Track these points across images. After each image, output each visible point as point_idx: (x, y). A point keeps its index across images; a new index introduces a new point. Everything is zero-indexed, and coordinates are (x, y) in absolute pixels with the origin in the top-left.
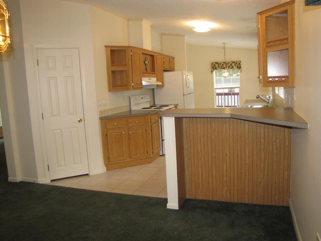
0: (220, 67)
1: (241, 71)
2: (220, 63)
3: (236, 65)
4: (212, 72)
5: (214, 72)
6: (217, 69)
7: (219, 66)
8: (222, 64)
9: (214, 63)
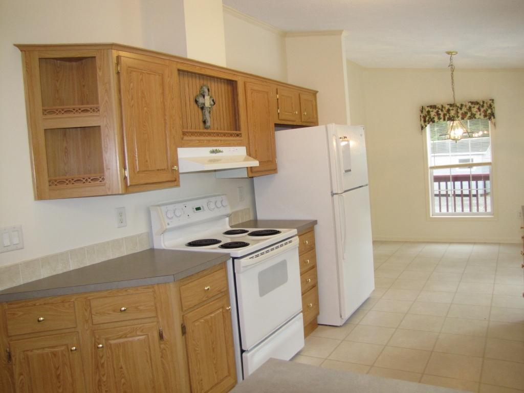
0: (442, 116)
1: (495, 125)
2: (442, 106)
3: (482, 109)
4: (422, 128)
5: (428, 128)
6: (434, 122)
7: (438, 114)
8: (447, 108)
9: (428, 107)
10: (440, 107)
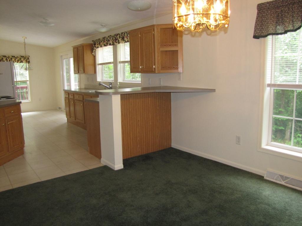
0: (8, 61)
2: (9, 57)
3: (25, 59)
7: (7, 60)
8: (11, 58)
9: (2, 56)
10: (8, 57)
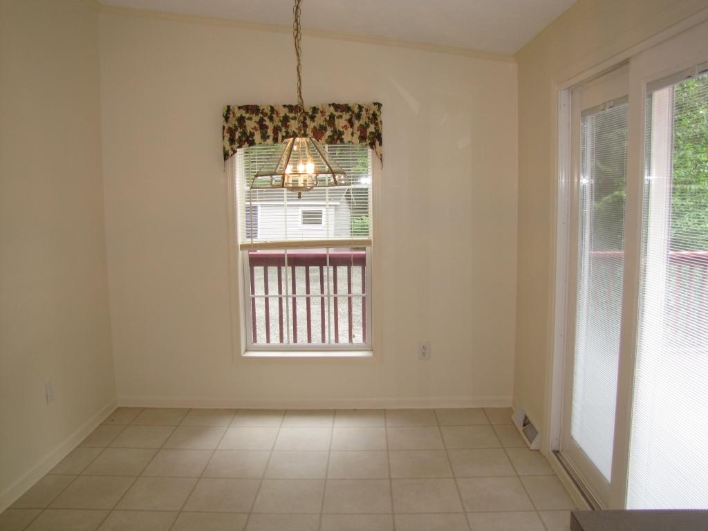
0: (270, 132)
1: (381, 159)
2: (272, 109)
3: (357, 124)
4: (226, 156)
5: (240, 156)
6: (252, 143)
7: (263, 127)
8: (282, 115)
9: (239, 108)
10: (268, 111)
